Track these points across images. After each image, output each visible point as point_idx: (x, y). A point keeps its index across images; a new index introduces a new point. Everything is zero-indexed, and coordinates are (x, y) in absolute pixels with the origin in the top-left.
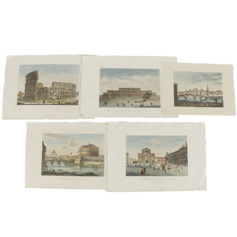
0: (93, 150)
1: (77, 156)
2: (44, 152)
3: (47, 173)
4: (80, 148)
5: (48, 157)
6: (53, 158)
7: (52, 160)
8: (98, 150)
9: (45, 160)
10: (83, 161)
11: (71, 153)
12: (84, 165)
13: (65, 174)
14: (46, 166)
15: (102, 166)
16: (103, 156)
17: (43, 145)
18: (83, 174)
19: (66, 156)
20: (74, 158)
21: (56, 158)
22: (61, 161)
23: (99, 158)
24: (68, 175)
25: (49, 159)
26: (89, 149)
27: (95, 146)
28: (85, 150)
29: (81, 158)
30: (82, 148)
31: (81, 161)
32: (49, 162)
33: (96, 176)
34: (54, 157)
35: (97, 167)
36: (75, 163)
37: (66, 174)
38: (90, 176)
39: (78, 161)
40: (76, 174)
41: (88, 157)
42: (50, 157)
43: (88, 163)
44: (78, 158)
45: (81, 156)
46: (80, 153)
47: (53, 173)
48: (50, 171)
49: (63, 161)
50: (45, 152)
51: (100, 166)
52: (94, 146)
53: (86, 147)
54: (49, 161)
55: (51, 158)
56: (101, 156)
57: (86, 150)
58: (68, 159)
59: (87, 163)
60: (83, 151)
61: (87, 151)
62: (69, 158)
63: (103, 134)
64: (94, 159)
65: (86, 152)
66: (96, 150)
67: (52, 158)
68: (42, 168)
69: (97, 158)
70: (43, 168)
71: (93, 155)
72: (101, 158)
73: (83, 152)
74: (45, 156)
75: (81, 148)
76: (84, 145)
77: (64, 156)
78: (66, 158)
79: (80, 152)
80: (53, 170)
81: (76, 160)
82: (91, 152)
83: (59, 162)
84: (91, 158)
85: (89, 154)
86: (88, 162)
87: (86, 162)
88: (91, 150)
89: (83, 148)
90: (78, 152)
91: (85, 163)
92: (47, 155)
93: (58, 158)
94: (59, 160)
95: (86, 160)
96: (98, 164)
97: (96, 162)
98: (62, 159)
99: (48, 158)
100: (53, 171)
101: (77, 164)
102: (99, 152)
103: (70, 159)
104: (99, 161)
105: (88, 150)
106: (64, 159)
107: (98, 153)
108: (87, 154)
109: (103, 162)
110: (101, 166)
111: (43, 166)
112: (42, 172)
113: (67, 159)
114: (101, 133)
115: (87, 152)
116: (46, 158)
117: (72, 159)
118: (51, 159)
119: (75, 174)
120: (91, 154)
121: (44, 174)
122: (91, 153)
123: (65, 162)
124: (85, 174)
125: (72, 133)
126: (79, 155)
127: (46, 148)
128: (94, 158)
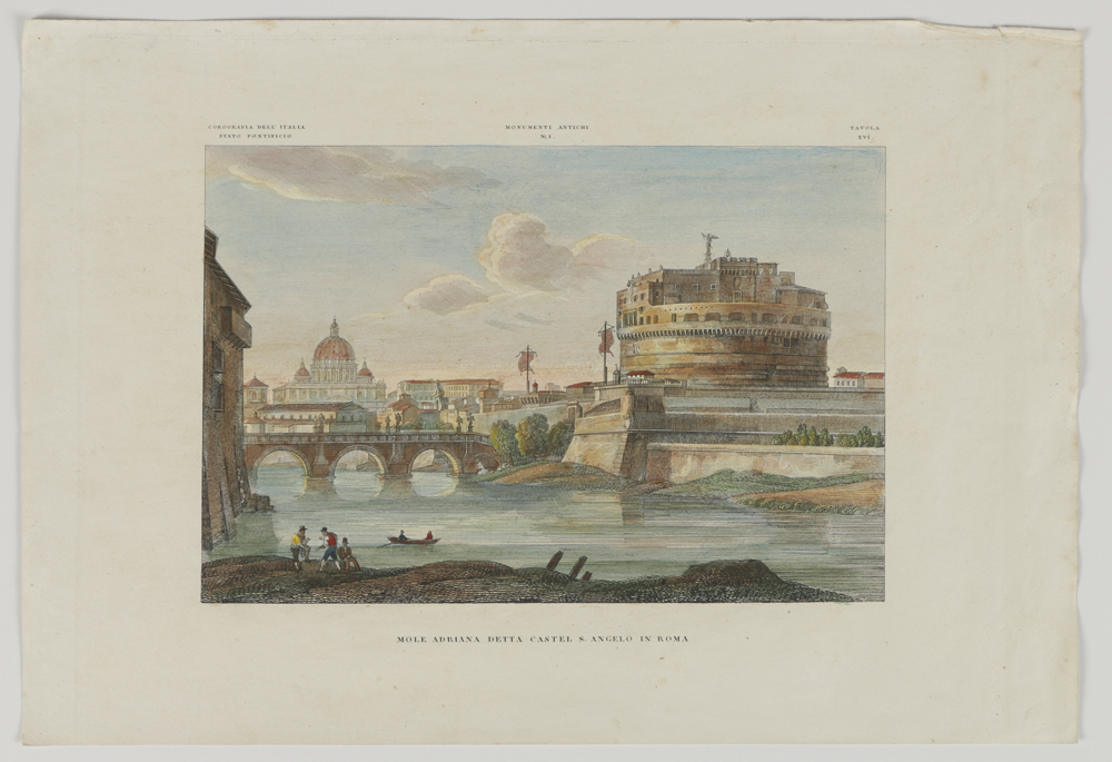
0: (767, 318)
1: (587, 387)
2: (226, 347)
3: (263, 571)
4: (621, 301)
5: (270, 399)
6: (327, 415)
7: (320, 434)
8: (813, 321)
9: (242, 434)
10: (651, 445)
11: (526, 359)
12: (664, 483)
13: (460, 584)
14: (258, 498)
15: (859, 491)
16: (870, 383)
17: (214, 272)
18: (664, 582)
19: (465, 391)
20: (553, 414)
21: (357, 415)
22: (414, 449)
23: (825, 405)
24: (501, 589)
25: (278, 430)
26: (716, 305)
27: (788, 279)
28: (673, 326)
29: (633, 413)
30: (646, 303)
31: (633, 438)
32: (285, 456)
33: (794, 599)
34: (339, 407)
35: (807, 506)
36: (567, 466)
37: (476, 585)
38: (740, 596)
39: (600, 445)
40: (588, 575)
41: (704, 392)
42: (289, 400)
43: (713, 466)
44: (598, 409)
45: (631, 390)
46: (626, 358)
47: (329, 572)
48: (296, 551)
49: (435, 446)
50: (241, 344)
51: (840, 489)
52: (776, 281)
53: (682, 287)
54: (284, 442)
55: (305, 415)
56: (853, 384)
57: (687, 326)
58: (495, 417)
59: (700, 456)
60: (652, 327)
61: (701, 326)
62: (505, 415)
63: (864, 142)
64: (776, 420)
65: (684, 346)
66: (797, 320)
67: (315, 414)
68: (206, 522)
69: (814, 404)
70: (216, 522)
71: (766, 380)
72: (848, 404)
73: (656, 340)
74: (238, 393)
75: (630, 305)
76: (667, 272)
77: (449, 391)
78: (470, 409)
79: (617, 343)
80: (332, 539)
81: (584, 435)
82: (739, 342)
83: (396, 455)
84: (745, 403)
85: (724, 360)
86: (714, 453)
87: (686, 451)
88: (735, 316)
89: (654, 302)
90: (605, 348)
91: (674, 461)
92: (256, 383)
93: (387, 416)
94: (398, 436)
95: (691, 429)
96: (817, 473)
97: (798, 448)
98: (429, 419)
99: (278, 415)
100: (334, 548)
101: (590, 479)
102: (823, 340)
103: (517, 417)
104: (830, 443)
105: (709, 317)
106: (449, 418)
107: (821, 354)
108: (698, 360)
109: (873, 451)
110: (855, 487)
111: (214, 496)
112: (204, 567)
113: (484, 424)
114: (851, 140)
115: (702, 347)
116: (249, 412)
117: (538, 422)
118: (301, 421)
119: (572, 577)
120: (742, 367)
121: (228, 583)
122: (737, 359)
123: (459, 457)
124: (677, 581)
125: (530, 139)
126: (611, 378)
127: (247, 306)
128: (777, 404)
